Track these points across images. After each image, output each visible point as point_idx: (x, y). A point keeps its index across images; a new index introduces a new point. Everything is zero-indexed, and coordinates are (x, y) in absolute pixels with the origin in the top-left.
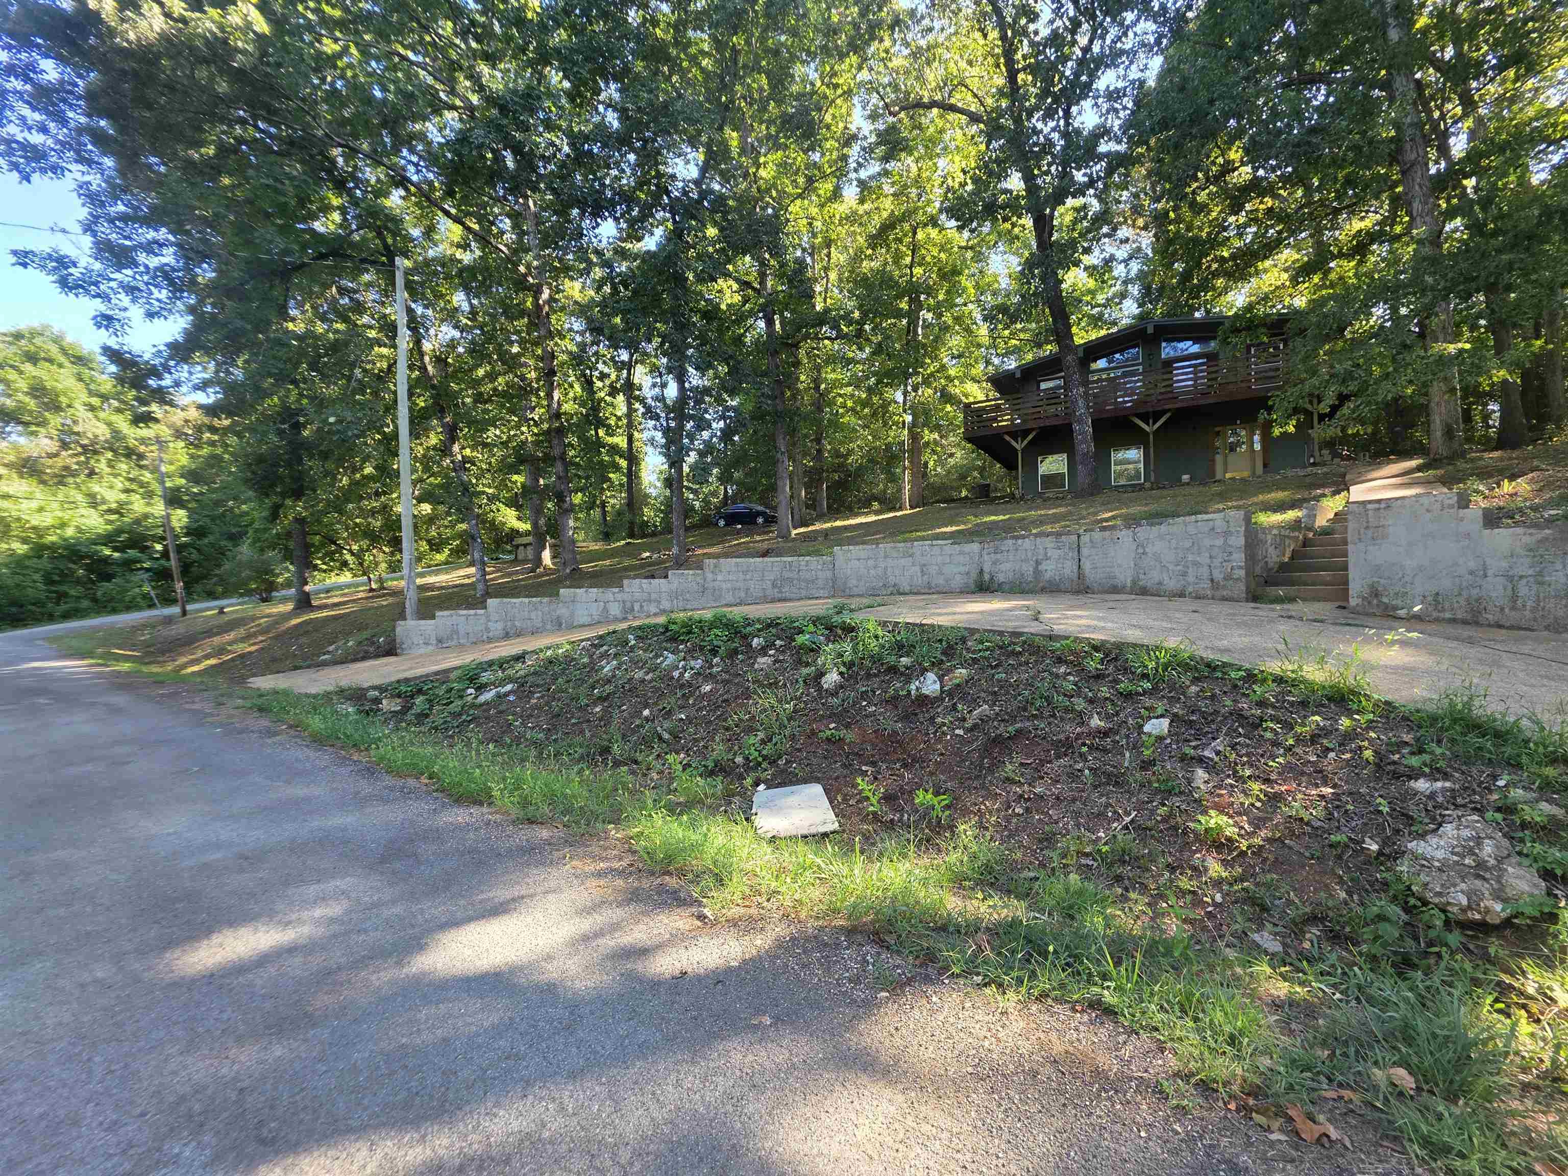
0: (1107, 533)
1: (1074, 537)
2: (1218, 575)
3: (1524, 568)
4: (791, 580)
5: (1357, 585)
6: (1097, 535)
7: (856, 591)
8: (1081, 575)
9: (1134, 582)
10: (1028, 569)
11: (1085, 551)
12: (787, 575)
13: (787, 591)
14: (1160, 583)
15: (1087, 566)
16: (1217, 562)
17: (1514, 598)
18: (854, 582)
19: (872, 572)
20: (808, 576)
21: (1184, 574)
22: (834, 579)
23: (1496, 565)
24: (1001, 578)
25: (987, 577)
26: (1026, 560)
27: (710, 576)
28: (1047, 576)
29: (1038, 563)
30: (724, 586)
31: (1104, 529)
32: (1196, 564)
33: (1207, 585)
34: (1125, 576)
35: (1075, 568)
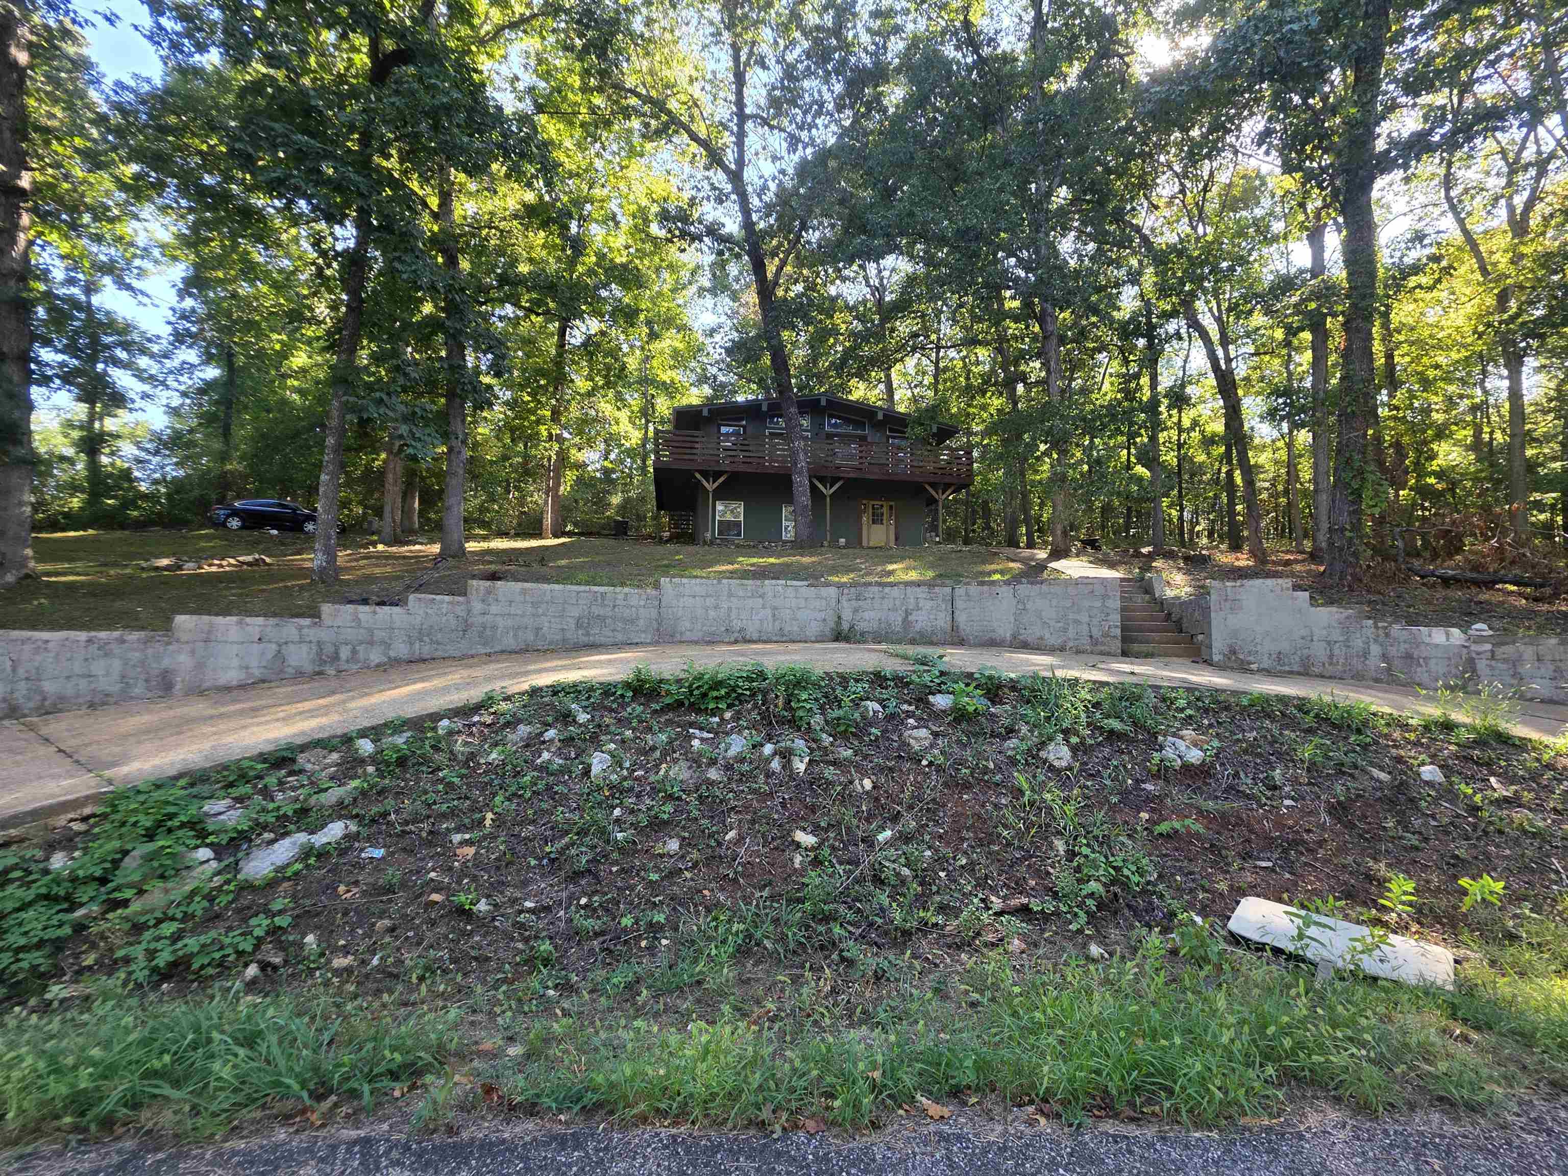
0: (986, 588)
1: (949, 590)
2: (1096, 633)
3: (1336, 635)
4: (602, 619)
5: (1218, 646)
6: (974, 589)
7: (688, 636)
8: (954, 628)
9: (1014, 637)
10: (897, 619)
11: (959, 604)
12: (596, 610)
13: (597, 634)
14: (1041, 638)
15: (961, 618)
16: (1095, 621)
17: (1331, 656)
18: (688, 625)
19: (712, 613)
20: (627, 613)
21: (1065, 630)
22: (660, 620)
23: (1319, 633)
24: (861, 626)
25: (845, 626)
26: (895, 610)
27: (477, 606)
28: (918, 627)
29: (907, 613)
30: (501, 622)
31: (982, 583)
32: (1077, 622)
33: (1085, 641)
34: (1005, 631)
35: (949, 618)
